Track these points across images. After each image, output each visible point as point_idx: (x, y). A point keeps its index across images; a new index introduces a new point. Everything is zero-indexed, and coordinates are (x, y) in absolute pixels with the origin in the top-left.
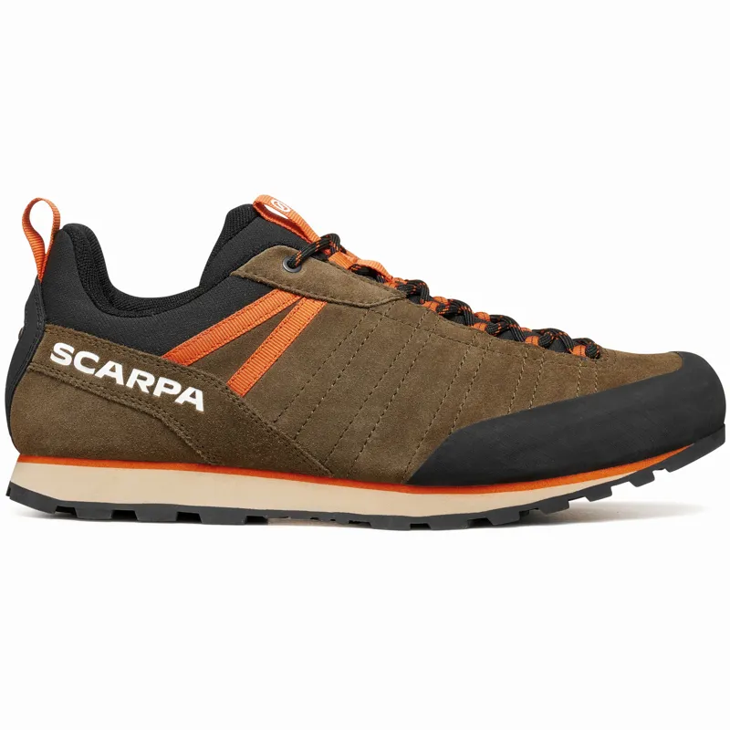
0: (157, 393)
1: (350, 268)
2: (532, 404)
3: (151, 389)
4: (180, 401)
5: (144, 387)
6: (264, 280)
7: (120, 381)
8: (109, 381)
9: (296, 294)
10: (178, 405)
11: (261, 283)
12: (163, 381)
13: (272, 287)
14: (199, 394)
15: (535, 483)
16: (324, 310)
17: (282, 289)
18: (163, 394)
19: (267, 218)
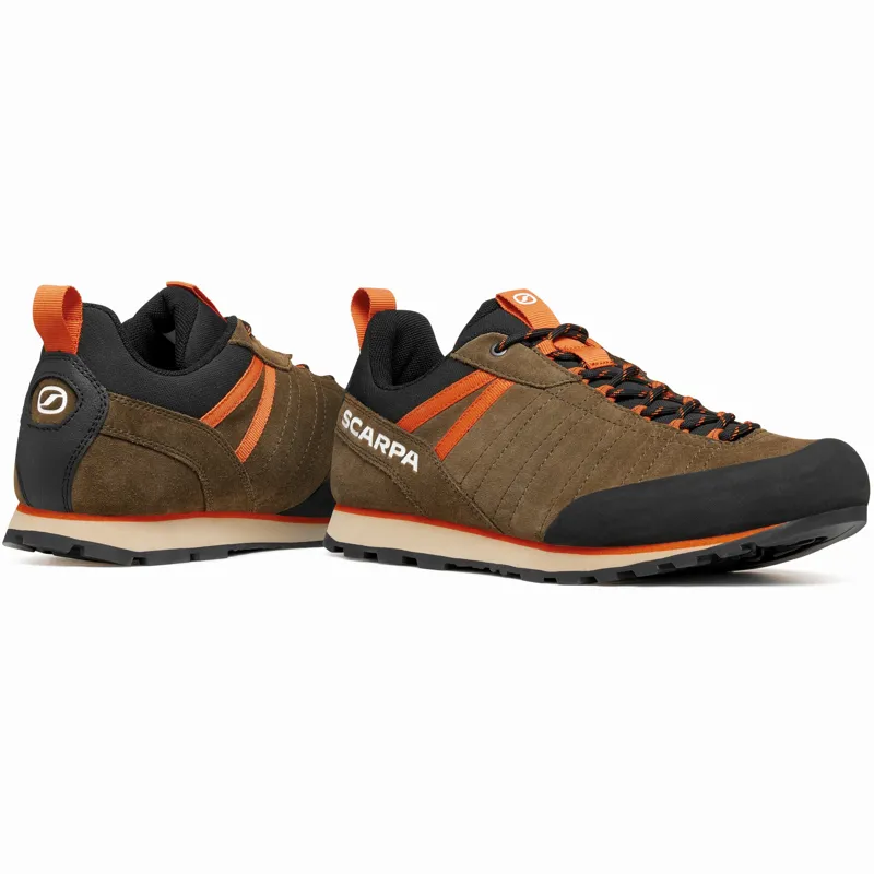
0: (391, 455)
1: (548, 355)
2: (644, 478)
3: (388, 450)
4: (404, 462)
5: (384, 447)
6: (469, 361)
7: (370, 444)
8: (365, 442)
9: (493, 375)
10: (402, 465)
11: (467, 364)
12: (395, 444)
13: (475, 369)
14: (416, 457)
15: (633, 549)
16: (510, 389)
17: (482, 370)
18: (394, 456)
19: (505, 308)
